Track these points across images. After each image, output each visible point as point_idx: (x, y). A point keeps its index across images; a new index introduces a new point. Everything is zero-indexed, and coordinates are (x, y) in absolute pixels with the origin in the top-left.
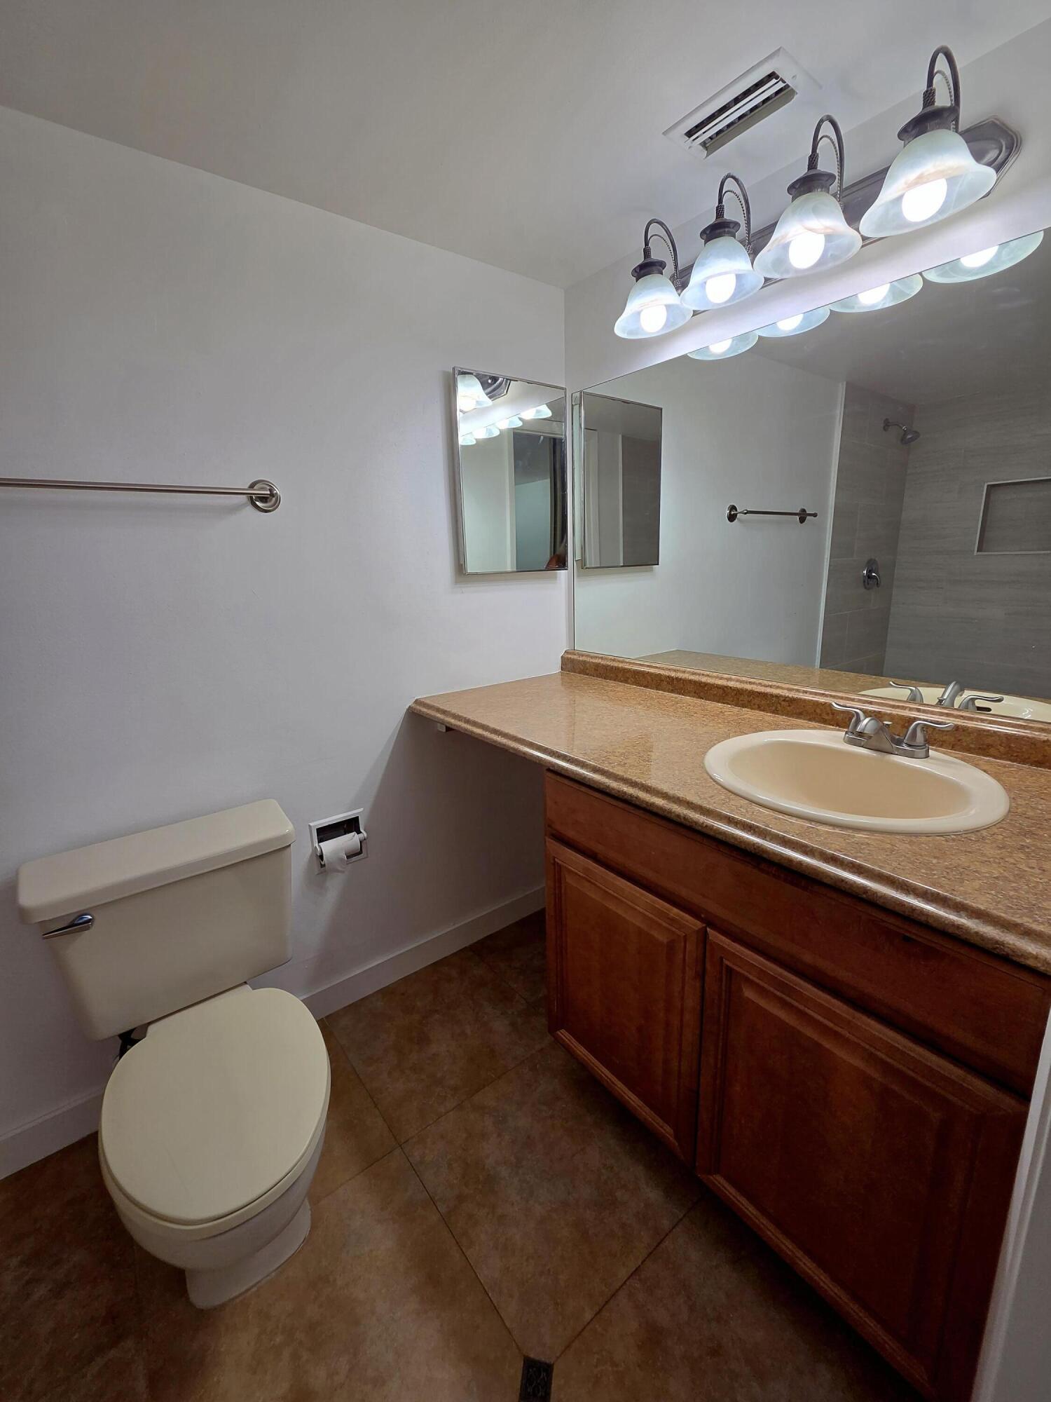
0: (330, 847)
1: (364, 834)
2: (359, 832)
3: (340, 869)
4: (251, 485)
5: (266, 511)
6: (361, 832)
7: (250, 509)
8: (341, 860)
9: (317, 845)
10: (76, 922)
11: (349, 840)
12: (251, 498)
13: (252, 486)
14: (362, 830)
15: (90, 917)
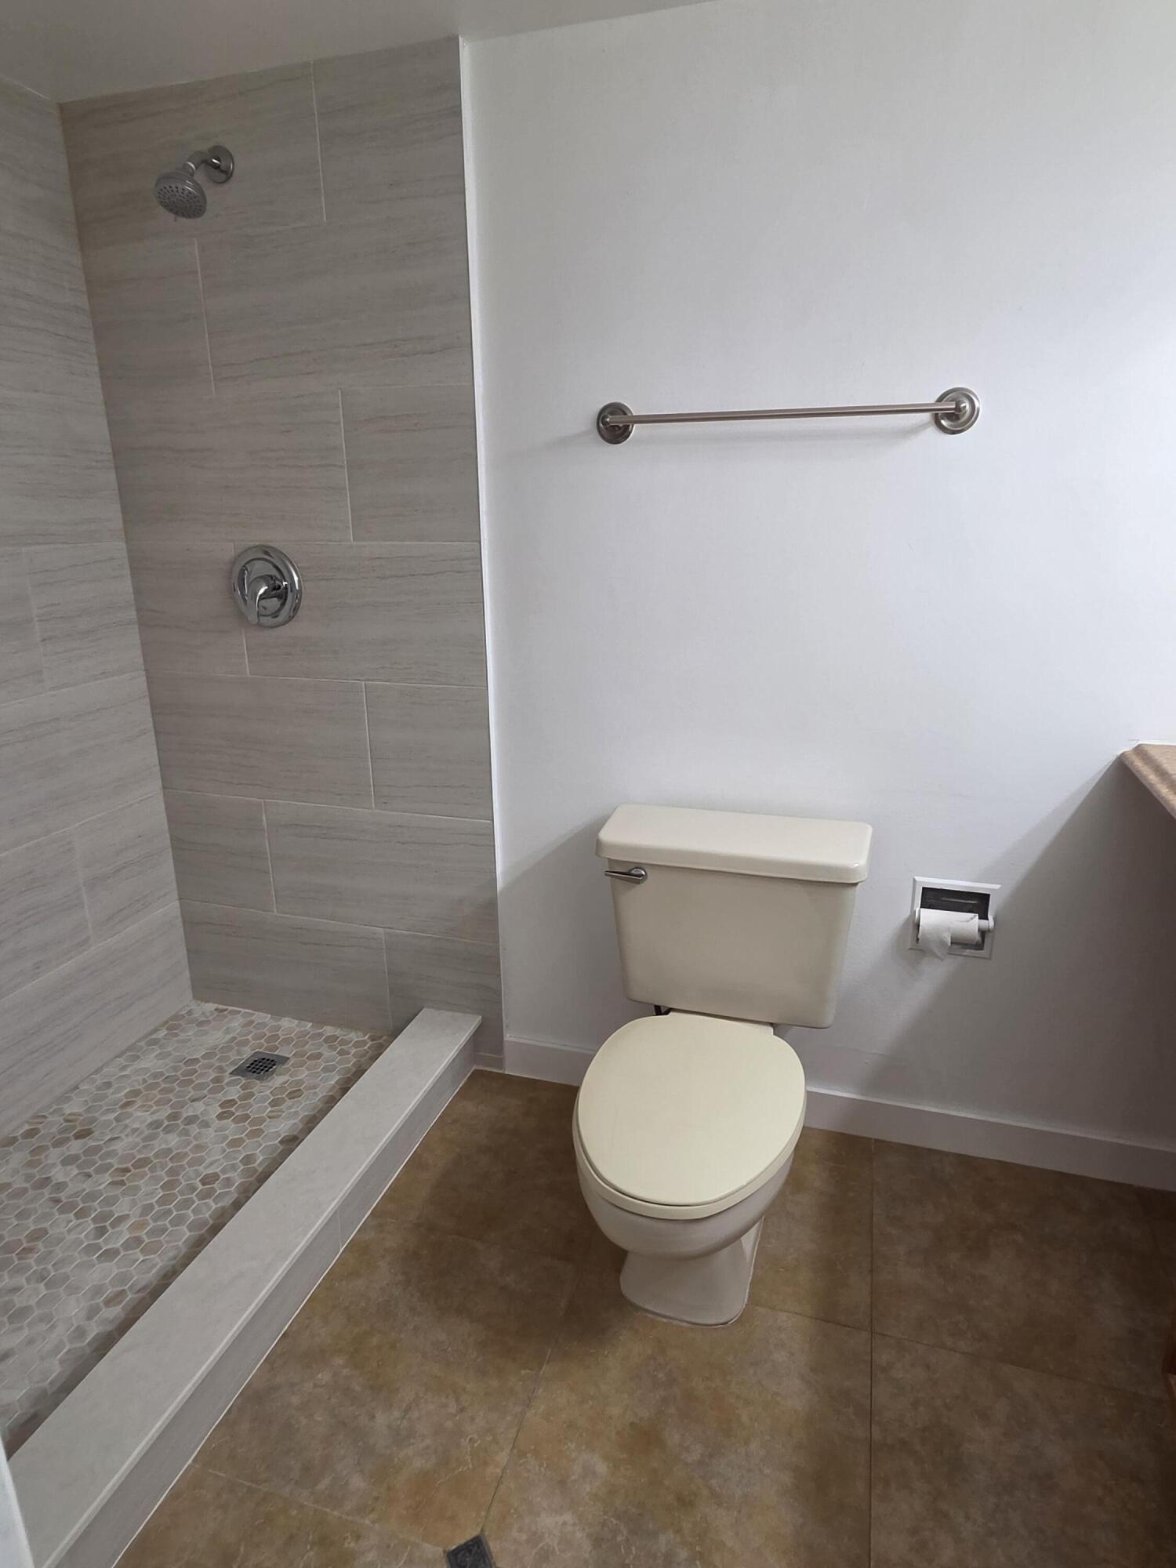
0: (932, 919)
1: (990, 923)
2: (984, 916)
3: (939, 954)
4: (939, 398)
5: (954, 433)
6: (987, 919)
7: (932, 432)
8: (942, 943)
9: (917, 909)
10: (633, 872)
11: (967, 923)
12: (936, 415)
13: (940, 400)
14: (990, 917)
15: (644, 873)
